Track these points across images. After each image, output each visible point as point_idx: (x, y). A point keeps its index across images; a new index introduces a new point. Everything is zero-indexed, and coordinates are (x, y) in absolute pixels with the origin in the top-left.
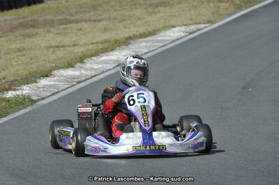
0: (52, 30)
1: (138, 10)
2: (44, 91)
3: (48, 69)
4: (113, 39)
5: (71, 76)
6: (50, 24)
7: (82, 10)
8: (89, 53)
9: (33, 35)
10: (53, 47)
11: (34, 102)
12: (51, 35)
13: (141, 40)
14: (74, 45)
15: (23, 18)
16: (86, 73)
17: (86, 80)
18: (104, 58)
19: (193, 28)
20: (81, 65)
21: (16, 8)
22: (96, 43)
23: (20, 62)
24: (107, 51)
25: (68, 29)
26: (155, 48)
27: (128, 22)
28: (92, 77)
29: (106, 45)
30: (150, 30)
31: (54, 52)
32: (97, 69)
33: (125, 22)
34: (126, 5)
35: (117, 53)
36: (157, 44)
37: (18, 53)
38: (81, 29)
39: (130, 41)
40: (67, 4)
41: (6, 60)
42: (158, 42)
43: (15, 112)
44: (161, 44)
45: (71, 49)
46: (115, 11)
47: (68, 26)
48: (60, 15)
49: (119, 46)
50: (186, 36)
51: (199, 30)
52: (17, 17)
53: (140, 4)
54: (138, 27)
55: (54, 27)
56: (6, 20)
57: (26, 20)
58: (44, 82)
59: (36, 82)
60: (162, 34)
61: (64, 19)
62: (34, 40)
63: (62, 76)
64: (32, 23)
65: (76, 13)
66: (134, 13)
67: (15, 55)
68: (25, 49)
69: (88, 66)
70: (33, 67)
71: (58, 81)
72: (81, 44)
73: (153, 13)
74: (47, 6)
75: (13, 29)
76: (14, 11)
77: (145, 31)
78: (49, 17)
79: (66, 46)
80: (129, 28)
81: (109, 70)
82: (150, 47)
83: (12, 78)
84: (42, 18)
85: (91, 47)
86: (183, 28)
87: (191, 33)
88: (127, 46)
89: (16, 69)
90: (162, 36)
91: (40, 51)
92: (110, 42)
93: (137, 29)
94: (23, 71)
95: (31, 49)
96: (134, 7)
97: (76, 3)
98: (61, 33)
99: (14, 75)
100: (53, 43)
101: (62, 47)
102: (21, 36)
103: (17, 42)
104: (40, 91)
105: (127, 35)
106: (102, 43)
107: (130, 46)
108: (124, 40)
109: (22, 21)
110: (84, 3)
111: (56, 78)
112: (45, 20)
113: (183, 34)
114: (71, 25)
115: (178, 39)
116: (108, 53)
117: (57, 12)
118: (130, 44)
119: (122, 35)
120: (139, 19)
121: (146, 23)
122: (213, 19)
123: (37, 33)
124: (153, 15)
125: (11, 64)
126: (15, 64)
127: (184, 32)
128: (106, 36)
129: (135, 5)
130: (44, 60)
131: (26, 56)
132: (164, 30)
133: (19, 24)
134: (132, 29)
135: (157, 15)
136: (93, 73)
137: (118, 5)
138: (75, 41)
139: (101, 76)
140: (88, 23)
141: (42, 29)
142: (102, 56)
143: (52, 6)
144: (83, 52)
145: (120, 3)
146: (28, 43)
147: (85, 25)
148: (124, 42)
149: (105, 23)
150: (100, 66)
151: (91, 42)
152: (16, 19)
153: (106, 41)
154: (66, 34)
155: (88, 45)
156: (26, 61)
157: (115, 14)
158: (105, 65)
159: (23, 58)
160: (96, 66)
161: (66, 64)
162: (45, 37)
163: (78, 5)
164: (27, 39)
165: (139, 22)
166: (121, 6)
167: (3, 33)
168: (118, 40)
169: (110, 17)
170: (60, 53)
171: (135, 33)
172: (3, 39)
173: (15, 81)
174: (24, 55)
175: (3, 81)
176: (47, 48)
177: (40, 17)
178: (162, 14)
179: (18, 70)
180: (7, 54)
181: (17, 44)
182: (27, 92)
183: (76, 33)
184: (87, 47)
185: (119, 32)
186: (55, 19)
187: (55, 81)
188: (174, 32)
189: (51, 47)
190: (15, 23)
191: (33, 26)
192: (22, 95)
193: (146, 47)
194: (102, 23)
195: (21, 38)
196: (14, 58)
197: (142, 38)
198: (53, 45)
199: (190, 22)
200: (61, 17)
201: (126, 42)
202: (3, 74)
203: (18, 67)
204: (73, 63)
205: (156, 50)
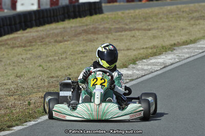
0: (110, 36)
1: (182, 22)
4: (160, 45)
5: (125, 75)
6: (109, 31)
7: (135, 20)
8: (140, 56)
9: (94, 40)
13: (184, 46)
14: (128, 49)
15: (87, 25)
16: (137, 72)
17: (137, 78)
18: (153, 61)
20: (134, 66)
21: (81, 17)
22: (146, 48)
23: (82, 62)
24: (156, 55)
25: (123, 35)
26: (196, 54)
27: (174, 32)
28: (142, 76)
29: (155, 51)
30: (191, 39)
32: (147, 70)
33: (170, 32)
34: (172, 18)
35: (164, 57)
36: (197, 51)
37: (82, 55)
38: (134, 36)
39: (175, 48)
40: (123, 15)
41: (71, 60)
42: (198, 49)
44: (201, 51)
45: (126, 52)
46: (163, 22)
47: (123, 33)
48: (116, 24)
49: (166, 51)
52: (81, 24)
53: (184, 17)
54: (182, 36)
55: (112, 34)
56: (71, 27)
57: (88, 27)
60: (201, 42)
61: (120, 28)
62: (96, 44)
64: (93, 30)
65: (129, 23)
66: (178, 24)
67: (79, 55)
68: (87, 51)
69: (140, 66)
72: (134, 48)
73: (194, 24)
74: (106, 16)
75: (77, 35)
76: (79, 19)
77: (187, 40)
78: (107, 26)
79: (121, 50)
80: (174, 37)
81: (157, 70)
82: (191, 53)
84: (102, 26)
85: (142, 51)
88: (172, 51)
89: (79, 68)
90: (201, 44)
92: (158, 47)
93: (180, 37)
95: (92, 51)
96: (178, 19)
97: (130, 15)
98: (117, 39)
102: (84, 40)
103: (81, 45)
105: (172, 43)
106: (152, 48)
107: (174, 51)
108: (170, 47)
109: (85, 28)
110: (137, 15)
112: (104, 28)
114: (126, 33)
116: (156, 57)
117: (114, 22)
118: (174, 50)
119: (168, 42)
120: (183, 29)
121: (188, 32)
123: (97, 39)
124: (194, 26)
125: (75, 64)
126: (79, 63)
128: (155, 43)
129: (179, 17)
131: (88, 57)
132: (203, 39)
133: (82, 30)
134: (177, 38)
135: (198, 27)
136: (143, 73)
137: (165, 17)
138: (128, 46)
139: (150, 76)
140: (140, 32)
141: (102, 36)
142: (151, 59)
143: (110, 16)
144: (135, 55)
145: (167, 15)
146: (90, 46)
147: (137, 33)
148: (170, 48)
149: (154, 32)
150: (150, 67)
151: (142, 47)
152: (80, 26)
153: (154, 47)
154: (121, 40)
155: (139, 49)
156: (88, 61)
157: (162, 24)
158: (153, 67)
159: (85, 58)
160: (146, 67)
161: (121, 65)
162: (103, 41)
163: (132, 16)
164: (89, 43)
165: (182, 32)
166: (167, 18)
167: (69, 38)
168: (164, 47)
169: (158, 27)
171: (179, 41)
172: (69, 42)
174: (86, 56)
177: (100, 25)
178: (201, 26)
180: (72, 55)
181: (80, 46)
183: (130, 39)
184: (139, 52)
185: (165, 40)
186: (113, 27)
190: (79, 30)
191: (94, 33)
193: (188, 53)
194: (151, 31)
195: (84, 42)
196: (78, 58)
197: (185, 45)
200: (117, 26)
201: (172, 48)
202: (69, 71)
203: (81, 66)
204: (127, 64)
205: (196, 55)
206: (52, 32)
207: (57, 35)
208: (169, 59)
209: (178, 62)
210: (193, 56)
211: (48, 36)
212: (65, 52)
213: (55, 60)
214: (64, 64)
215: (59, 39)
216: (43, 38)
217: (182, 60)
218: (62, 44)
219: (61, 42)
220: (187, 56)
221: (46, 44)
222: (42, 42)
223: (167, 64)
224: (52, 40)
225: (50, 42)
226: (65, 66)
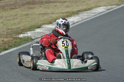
0: (42, 6)
2: (38, 35)
3: (40, 24)
4: (71, 11)
5: (51, 28)
6: (42, 3)
9: (33, 8)
10: (43, 14)
11: (33, 40)
12: (42, 8)
13: (84, 12)
14: (52, 14)
19: (109, 7)
22: (63, 13)
23: (26, 21)
25: (49, 5)
27: (79, 3)
29: (68, 14)
31: (43, 16)
33: (77, 3)
35: (73, 18)
36: (92, 14)
37: (26, 16)
38: (56, 6)
39: (79, 13)
41: (20, 19)
43: (24, 44)
44: (94, 15)
45: (51, 15)
47: (50, 4)
49: (74, 15)
50: (106, 11)
51: (112, 8)
54: (83, 6)
57: (30, 0)
58: (38, 30)
59: (34, 30)
60: (94, 10)
61: (48, 1)
62: (34, 10)
63: (46, 28)
64: (33, 2)
67: (24, 17)
68: (29, 14)
70: (33, 23)
71: (44, 30)
72: (56, 13)
75: (23, 5)
77: (86, 8)
79: (49, 14)
80: (79, 6)
82: (89, 15)
83: (23, 28)
85: (60, 15)
86: (105, 7)
87: (108, 10)
88: (78, 15)
90: (94, 11)
91: (36, 16)
92: (69, 12)
94: (28, 25)
95: (32, 14)
98: (46, 8)
99: (24, 26)
100: (42, 12)
101: (47, 14)
102: (27, 8)
104: (36, 35)
105: (78, 10)
106: (66, 13)
107: (79, 15)
108: (76, 12)
111: (43, 29)
112: (39, 1)
113: (105, 10)
114: (52, 4)
115: (102, 13)
118: (79, 14)
120: (84, 2)
121: (87, 4)
122: (119, 4)
123: (35, 7)
125: (22, 22)
126: (24, 21)
127: (105, 9)
128: (68, 10)
130: (38, 20)
131: (30, 18)
132: (96, 8)
133: (27, 2)
138: (53, 12)
140: (60, 3)
141: (37, 6)
144: (56, 17)
146: (30, 12)
147: (58, 4)
149: (67, 4)
151: (61, 12)
153: (67, 12)
154: (49, 8)
155: (59, 13)
156: (30, 20)
159: (28, 19)
161: (49, 22)
162: (39, 9)
164: (30, 10)
165: (84, 4)
167: (19, 6)
168: (73, 12)
169: (70, 0)
170: (46, 17)
171: (82, 9)
172: (19, 9)
173: (24, 29)
174: (28, 17)
175: (19, 29)
176: (40, 14)
179: (25, 24)
180: (21, 16)
181: (25, 12)
182: (30, 35)
183: (54, 8)
185: (74, 8)
186: (44, 1)
187: (43, 30)
188: (100, 9)
189: (42, 14)
190: (25, 2)
191: (33, 4)
192: (27, 36)
193: (87, 16)
195: (27, 9)
196: (23, 19)
198: (42, 13)
199: (108, 4)
202: (18, 26)
203: (25, 23)
204: (52, 22)
205: (91, 17)
206: (9, 3)
207: (12, 5)
208: (76, 19)
209: (81, 21)
210: (90, 17)
211: (7, 5)
212: (16, 15)
213: (10, 19)
214: (16, 21)
215: (13, 7)
216: (4, 7)
217: (83, 20)
218: (14, 10)
219: (14, 9)
220: (86, 17)
221: (5, 10)
222: (3, 9)
223: (75, 22)
224: (9, 8)
225: (8, 9)
226: (16, 23)
